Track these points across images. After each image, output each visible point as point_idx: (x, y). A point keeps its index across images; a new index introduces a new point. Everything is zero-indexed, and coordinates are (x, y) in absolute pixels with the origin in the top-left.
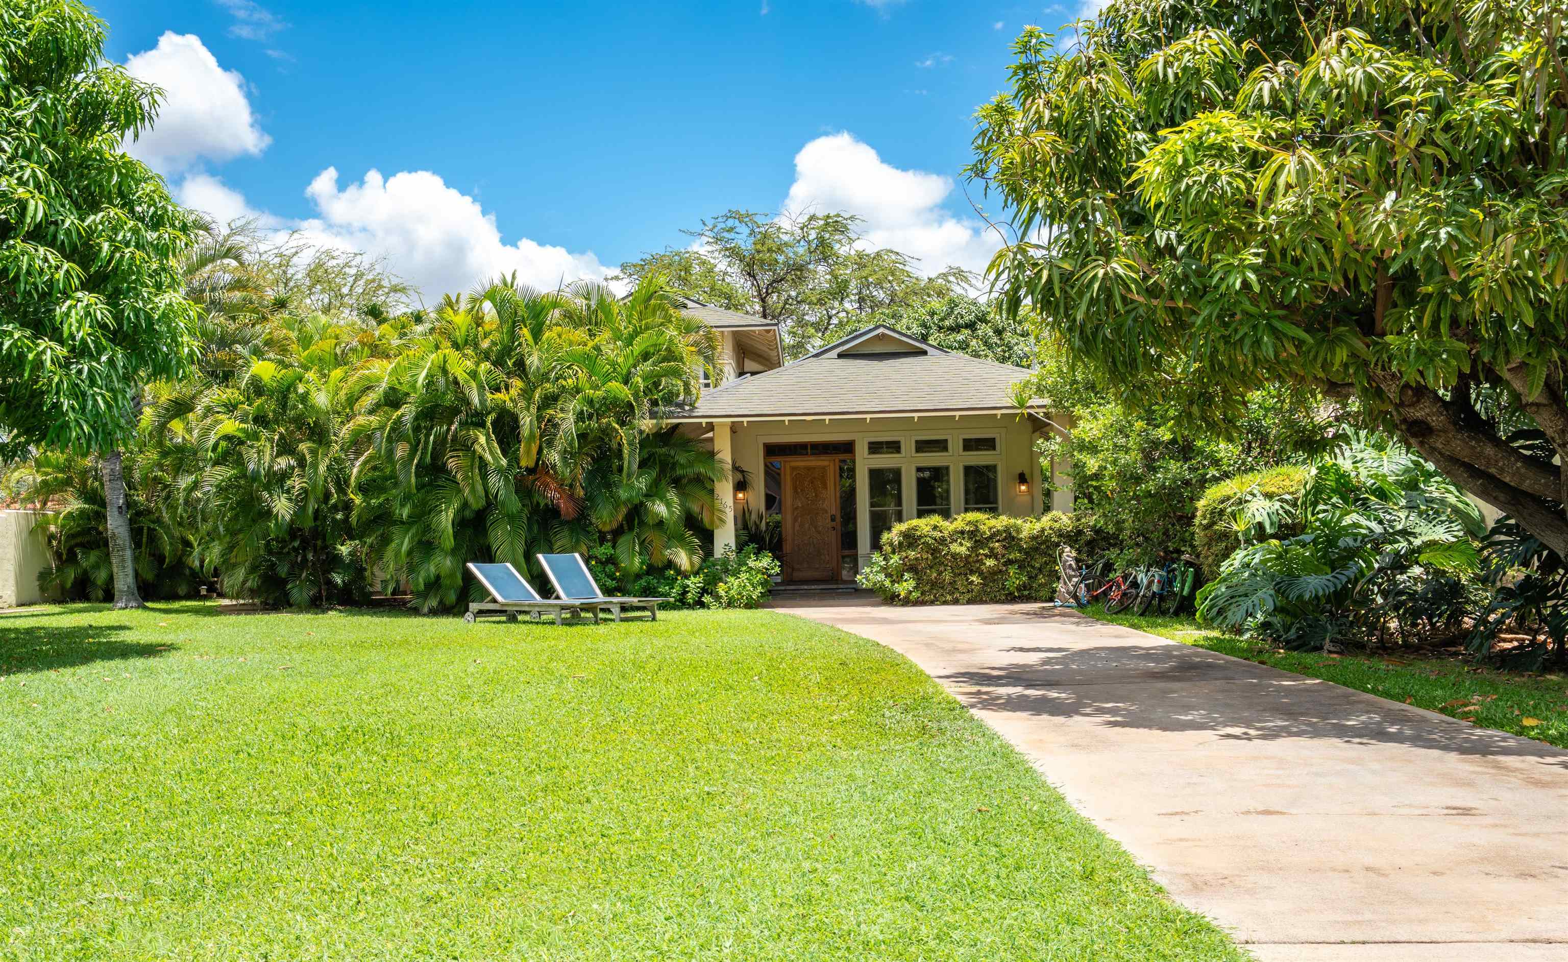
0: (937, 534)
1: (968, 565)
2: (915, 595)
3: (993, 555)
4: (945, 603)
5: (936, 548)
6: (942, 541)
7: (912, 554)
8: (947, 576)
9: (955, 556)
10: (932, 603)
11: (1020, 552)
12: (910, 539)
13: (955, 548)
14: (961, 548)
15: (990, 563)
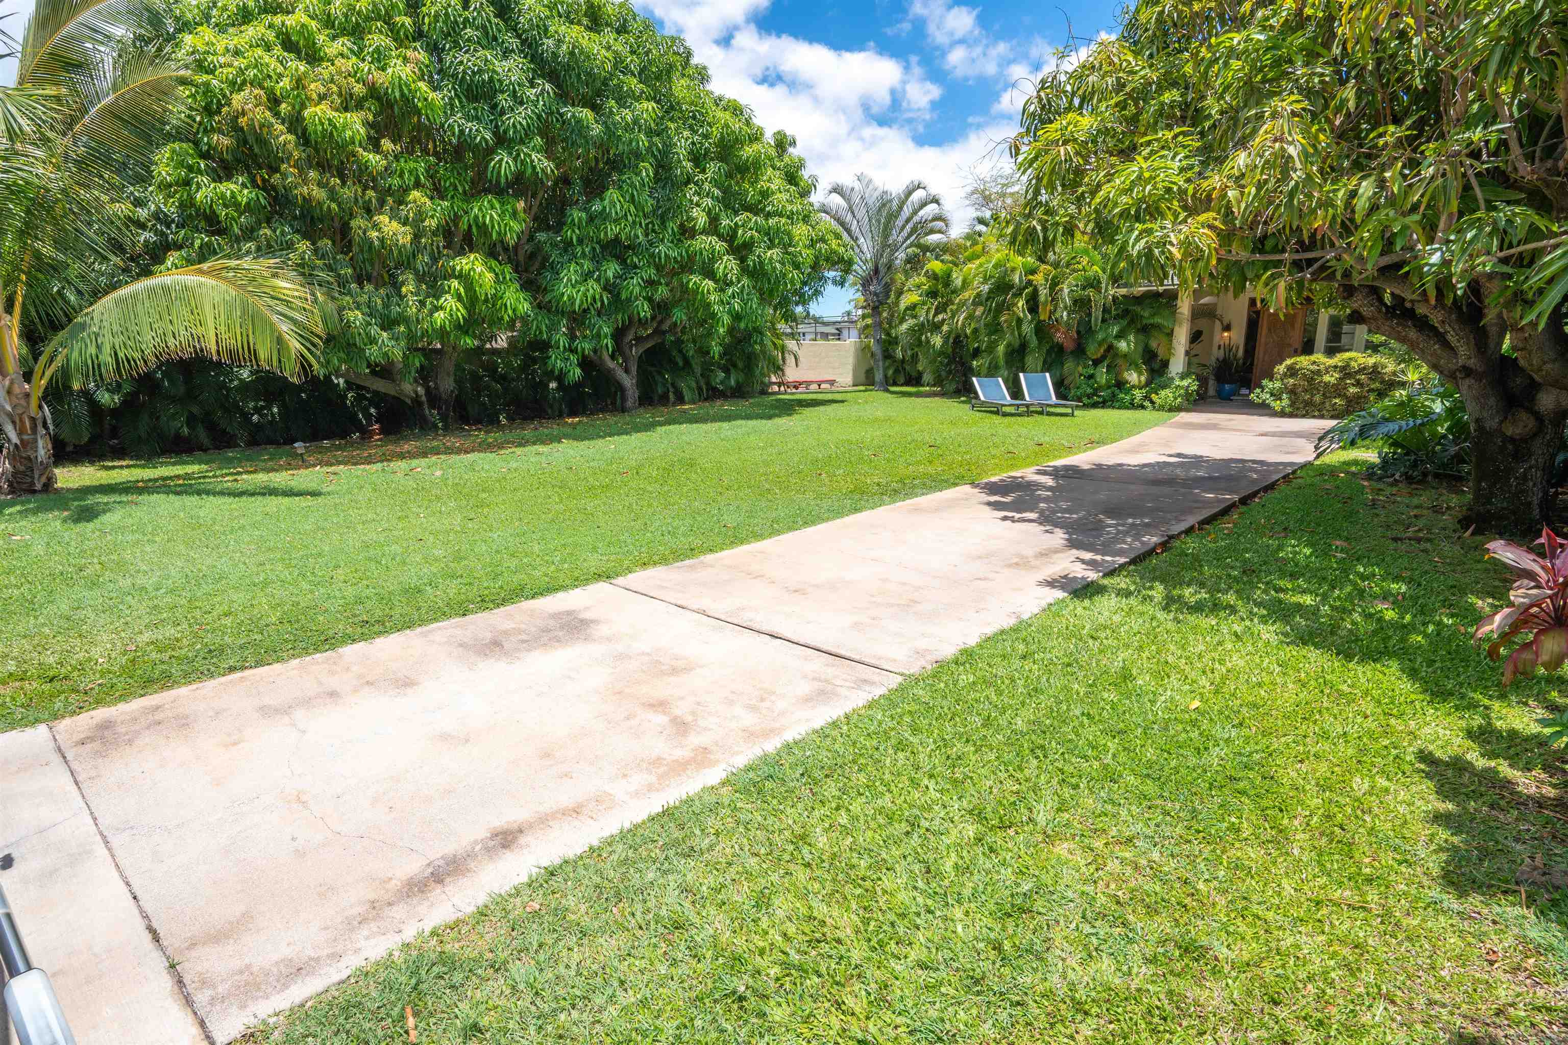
0: (1315, 367)
1: (1338, 390)
2: (1287, 410)
3: (1358, 384)
4: (1314, 417)
5: (1312, 378)
6: (1318, 373)
7: (1291, 381)
8: (1318, 398)
9: (1327, 384)
10: (1303, 416)
11: (1381, 383)
12: (1292, 371)
13: (1327, 378)
14: (1330, 378)
15: (1353, 390)
